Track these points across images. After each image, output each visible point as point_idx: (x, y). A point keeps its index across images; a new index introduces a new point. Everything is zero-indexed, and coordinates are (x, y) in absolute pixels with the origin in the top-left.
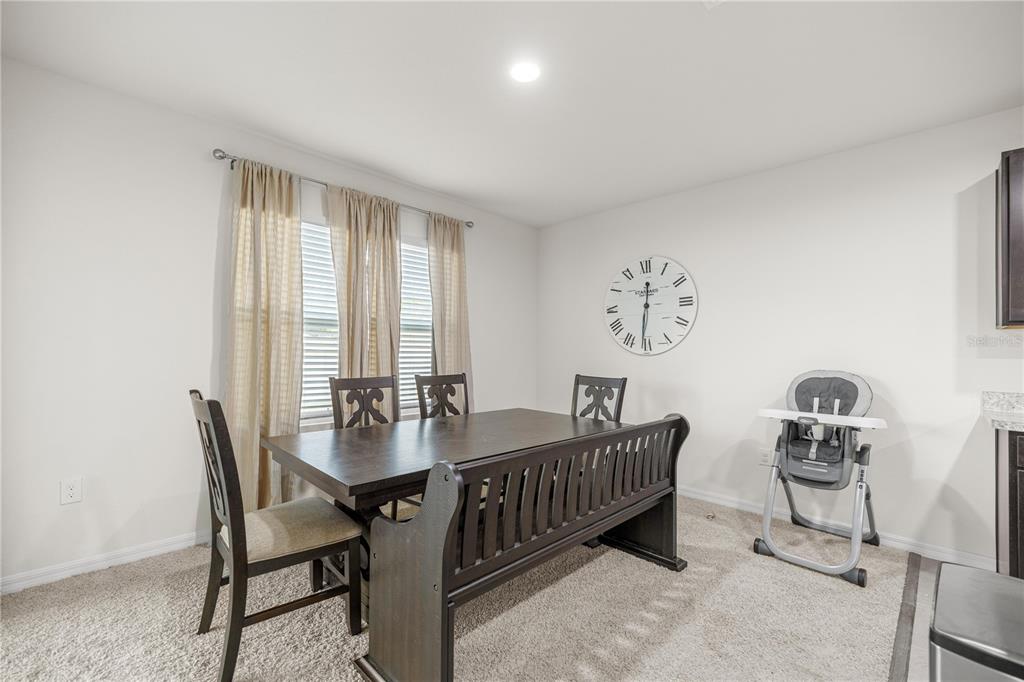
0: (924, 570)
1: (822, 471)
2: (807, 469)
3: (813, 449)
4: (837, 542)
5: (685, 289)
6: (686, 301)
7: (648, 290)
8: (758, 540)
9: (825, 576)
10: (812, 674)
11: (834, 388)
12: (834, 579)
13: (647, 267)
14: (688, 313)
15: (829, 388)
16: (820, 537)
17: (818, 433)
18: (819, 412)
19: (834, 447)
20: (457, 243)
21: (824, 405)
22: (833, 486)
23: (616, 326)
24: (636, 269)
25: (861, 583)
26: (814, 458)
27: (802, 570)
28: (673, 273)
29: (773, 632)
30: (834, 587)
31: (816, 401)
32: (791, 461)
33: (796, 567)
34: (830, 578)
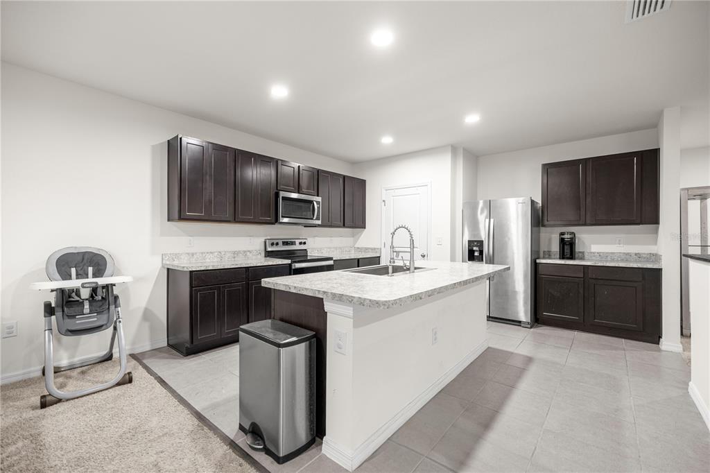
0: (143, 359)
1: (94, 320)
2: (79, 322)
3: (87, 306)
4: (89, 369)
8: (43, 397)
9: (107, 391)
10: (163, 436)
11: (88, 259)
12: (113, 389)
15: (83, 259)
16: (75, 373)
17: (85, 294)
18: (77, 279)
19: (99, 301)
21: (81, 272)
22: (104, 327)
25: (130, 381)
26: (88, 311)
27: (90, 397)
29: (121, 437)
30: (118, 392)
31: (73, 271)
32: (68, 321)
33: (85, 398)
34: (110, 390)
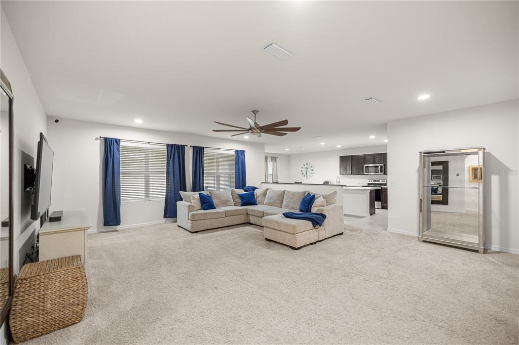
5: (312, 168)
6: (312, 170)
7: (307, 168)
13: (307, 164)
14: (313, 172)
20: (276, 161)
23: (302, 174)
24: (305, 164)
28: (311, 165)
